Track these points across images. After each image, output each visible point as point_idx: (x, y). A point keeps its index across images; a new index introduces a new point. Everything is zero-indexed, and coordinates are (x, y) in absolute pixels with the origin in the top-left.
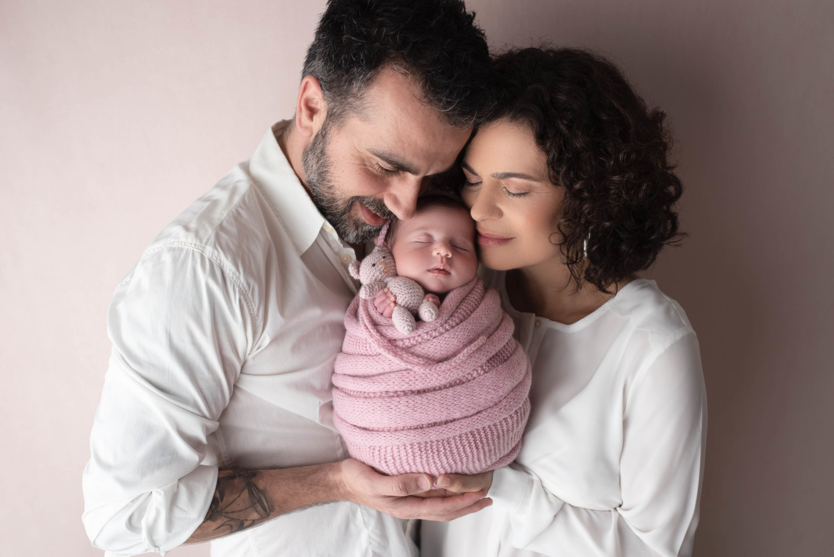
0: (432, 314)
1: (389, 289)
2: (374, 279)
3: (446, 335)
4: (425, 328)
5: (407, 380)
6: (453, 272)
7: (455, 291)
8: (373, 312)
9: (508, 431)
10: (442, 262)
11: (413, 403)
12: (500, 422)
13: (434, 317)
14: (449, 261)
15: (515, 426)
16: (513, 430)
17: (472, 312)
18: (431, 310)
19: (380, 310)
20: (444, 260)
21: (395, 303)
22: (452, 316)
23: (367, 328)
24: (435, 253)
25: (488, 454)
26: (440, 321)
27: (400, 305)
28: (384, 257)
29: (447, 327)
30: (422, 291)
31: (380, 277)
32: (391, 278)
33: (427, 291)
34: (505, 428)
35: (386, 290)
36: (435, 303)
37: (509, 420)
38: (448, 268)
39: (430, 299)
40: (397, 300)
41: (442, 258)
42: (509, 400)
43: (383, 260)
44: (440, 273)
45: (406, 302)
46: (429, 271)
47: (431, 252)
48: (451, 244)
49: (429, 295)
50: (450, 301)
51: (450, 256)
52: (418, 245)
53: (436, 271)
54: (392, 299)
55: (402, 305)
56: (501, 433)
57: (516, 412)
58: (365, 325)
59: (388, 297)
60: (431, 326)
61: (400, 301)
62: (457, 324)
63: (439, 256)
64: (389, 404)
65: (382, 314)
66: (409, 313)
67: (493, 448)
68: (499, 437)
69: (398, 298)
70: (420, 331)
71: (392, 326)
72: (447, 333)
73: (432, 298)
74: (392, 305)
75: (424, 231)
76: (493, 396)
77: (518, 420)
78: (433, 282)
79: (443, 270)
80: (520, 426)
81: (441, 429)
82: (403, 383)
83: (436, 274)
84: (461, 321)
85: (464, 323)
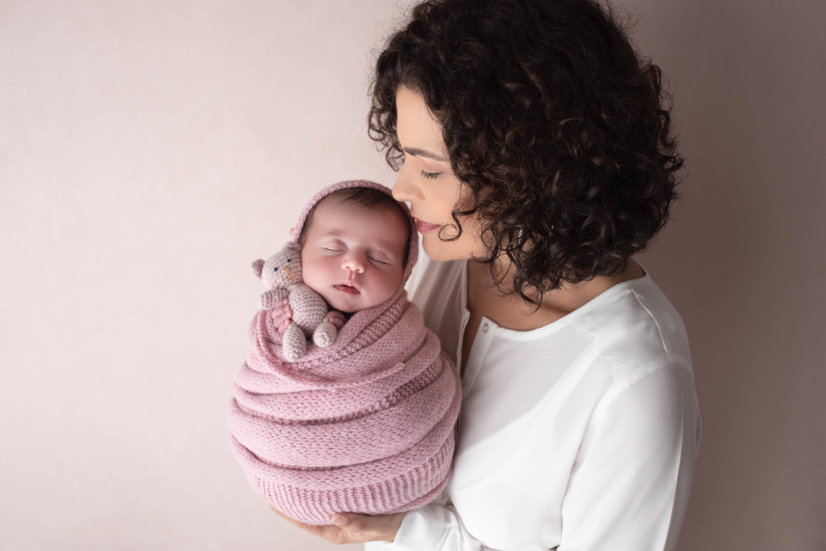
0: (325, 340)
1: (288, 301)
2: (276, 286)
3: (341, 362)
4: (316, 354)
5: (294, 407)
6: (363, 292)
7: (362, 312)
8: (268, 325)
9: (420, 480)
10: (350, 278)
11: (295, 435)
12: (410, 472)
13: (327, 343)
14: (359, 277)
15: (430, 474)
16: (426, 479)
17: (379, 337)
18: (325, 334)
19: (276, 325)
20: (353, 277)
21: (291, 320)
22: (353, 341)
23: (259, 345)
24: (344, 266)
26: (335, 347)
27: (296, 323)
28: (289, 261)
29: (345, 354)
30: (324, 309)
31: (283, 284)
32: (294, 286)
33: (330, 308)
34: (416, 477)
35: (285, 302)
36: (335, 325)
37: (422, 470)
38: (357, 286)
39: (331, 319)
40: (294, 317)
41: (351, 272)
42: (421, 448)
43: (287, 264)
44: (346, 291)
45: (303, 321)
46: (335, 287)
47: (341, 263)
48: (366, 257)
49: (332, 314)
50: (352, 326)
51: (361, 271)
52: (329, 253)
53: (342, 288)
54: (288, 315)
55: (298, 323)
56: (409, 483)
57: (431, 460)
58: (258, 342)
59: (285, 313)
60: (325, 353)
61: (296, 318)
62: (358, 350)
63: (348, 271)
65: (277, 329)
66: (303, 334)
68: (406, 487)
69: (295, 315)
70: (311, 357)
71: (280, 345)
72: (344, 359)
73: (334, 317)
74: (287, 322)
75: (337, 237)
76: (398, 445)
77: (433, 467)
78: (340, 300)
79: (352, 287)
81: (323, 476)
82: (288, 411)
83: (341, 292)
84: (363, 347)
85: (366, 350)
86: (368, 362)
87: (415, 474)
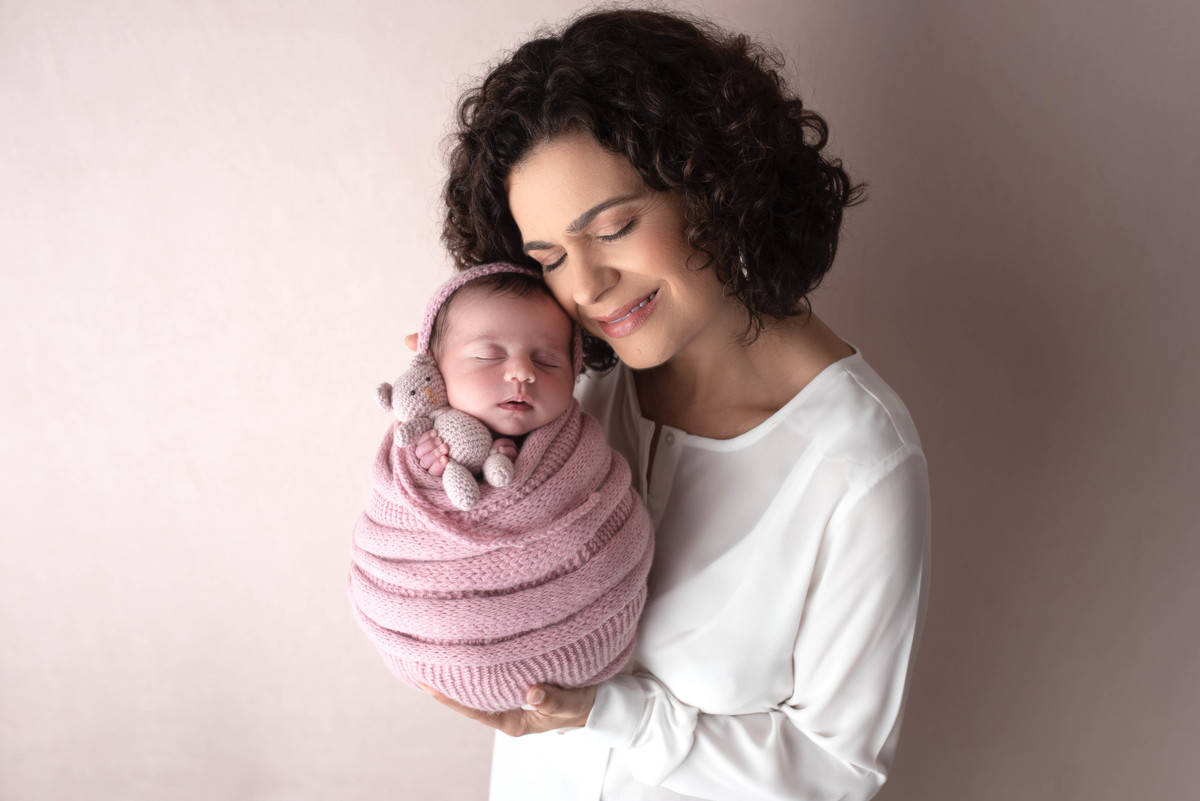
0: (505, 477)
1: (437, 432)
2: (414, 414)
3: (525, 503)
4: (493, 496)
5: (469, 573)
6: (538, 406)
7: (538, 433)
8: (413, 467)
9: (615, 633)
10: (520, 391)
11: (475, 609)
12: (604, 626)
13: (507, 481)
14: (530, 389)
15: (625, 625)
16: (622, 632)
17: (565, 461)
18: (503, 470)
19: (425, 463)
20: (523, 389)
21: (448, 456)
22: (535, 471)
23: (406, 493)
24: (508, 378)
25: (584, 668)
26: (516, 485)
27: (455, 460)
28: (428, 379)
29: (528, 490)
30: (488, 437)
31: (423, 411)
32: (440, 412)
33: (496, 435)
34: (610, 630)
35: (433, 434)
36: (508, 455)
37: (617, 619)
38: (528, 400)
39: (501, 449)
40: (451, 452)
41: (520, 384)
42: (618, 593)
43: (426, 383)
44: (516, 408)
45: (465, 457)
46: (499, 405)
47: (503, 375)
48: (534, 360)
49: (500, 442)
50: (532, 449)
51: (532, 380)
52: (483, 363)
53: (510, 406)
54: (443, 450)
55: (459, 460)
56: (604, 637)
58: (403, 489)
59: (436, 447)
60: (503, 494)
61: (455, 454)
62: (543, 482)
63: (515, 382)
64: (440, 609)
65: (427, 470)
66: (470, 475)
67: (592, 659)
68: (601, 643)
69: (452, 449)
70: (487, 502)
71: (442, 490)
72: (528, 498)
73: (505, 446)
74: (443, 459)
75: (490, 342)
77: (628, 616)
78: (506, 422)
79: (523, 403)
80: (631, 625)
82: (462, 578)
83: (510, 412)
84: (549, 477)
85: (553, 480)
86: (560, 497)
87: (609, 626)
